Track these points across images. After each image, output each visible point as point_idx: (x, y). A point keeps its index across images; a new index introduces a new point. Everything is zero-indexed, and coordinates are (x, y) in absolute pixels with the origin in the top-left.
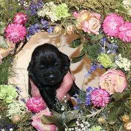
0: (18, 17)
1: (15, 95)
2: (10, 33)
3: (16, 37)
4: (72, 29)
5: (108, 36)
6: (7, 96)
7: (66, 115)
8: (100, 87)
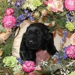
0: (8, 11)
1: (16, 61)
2: (5, 22)
3: (10, 24)
4: (45, 12)
5: (70, 11)
6: (11, 63)
7: (52, 68)
8: (71, 45)
